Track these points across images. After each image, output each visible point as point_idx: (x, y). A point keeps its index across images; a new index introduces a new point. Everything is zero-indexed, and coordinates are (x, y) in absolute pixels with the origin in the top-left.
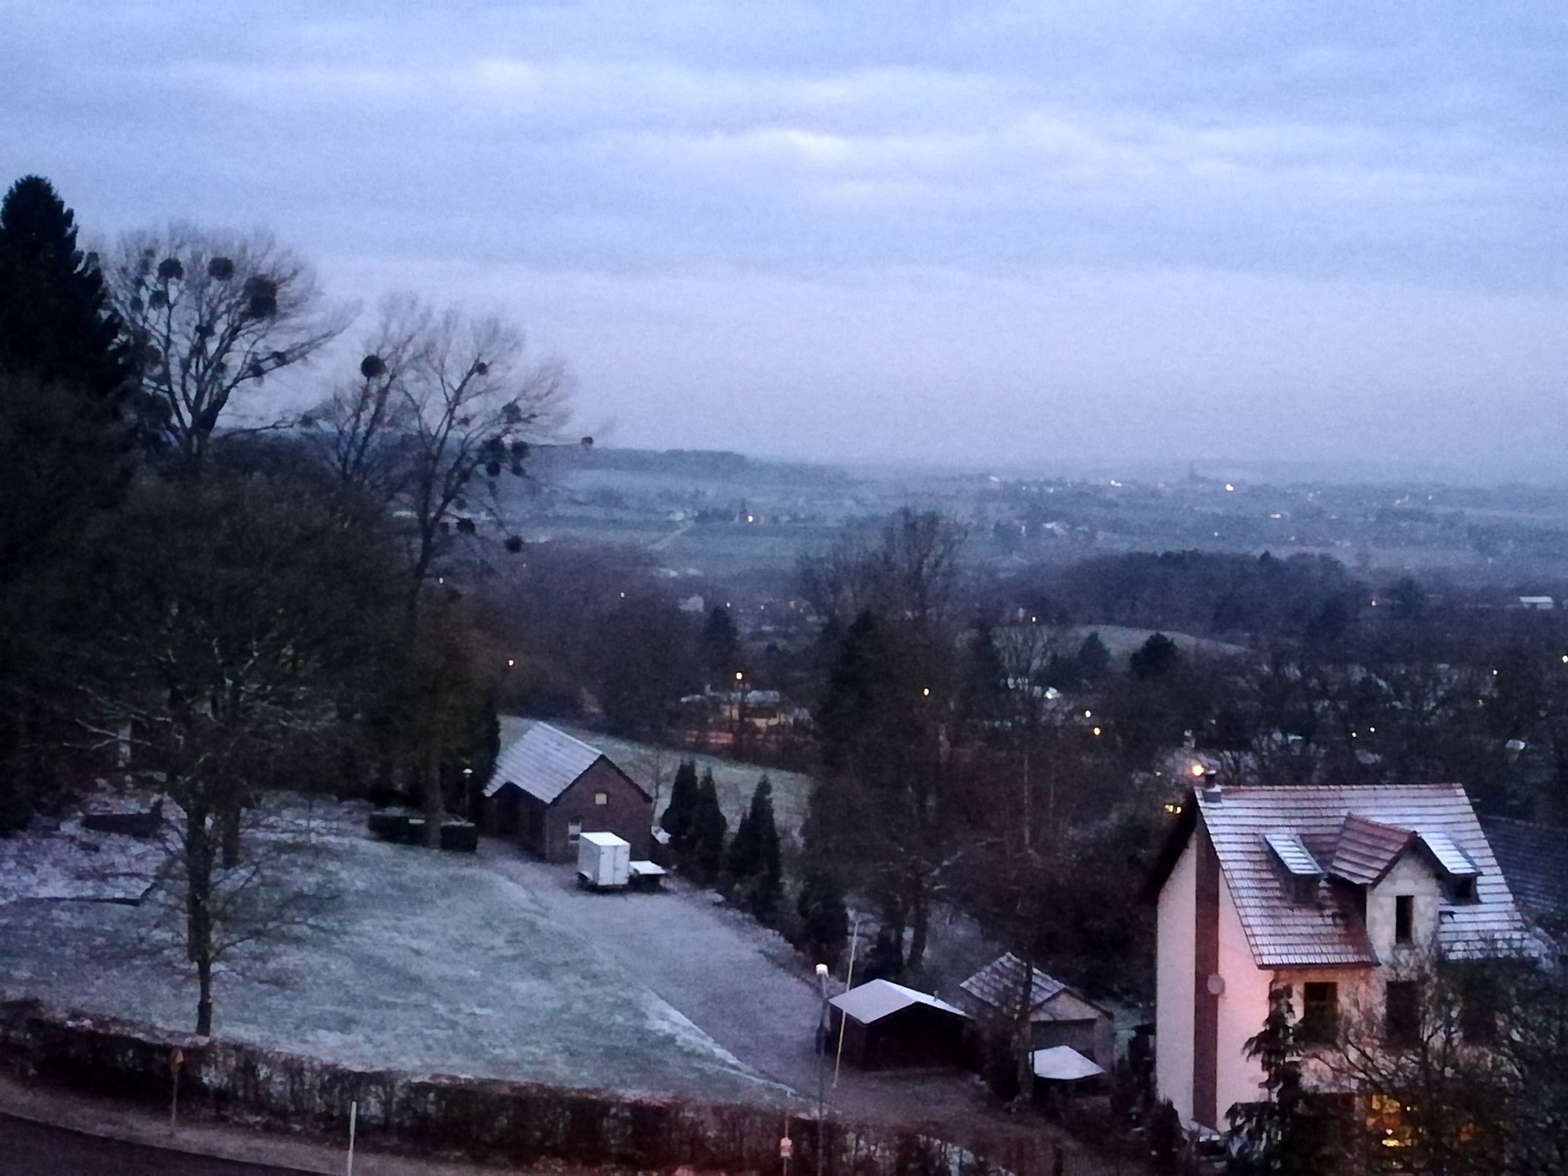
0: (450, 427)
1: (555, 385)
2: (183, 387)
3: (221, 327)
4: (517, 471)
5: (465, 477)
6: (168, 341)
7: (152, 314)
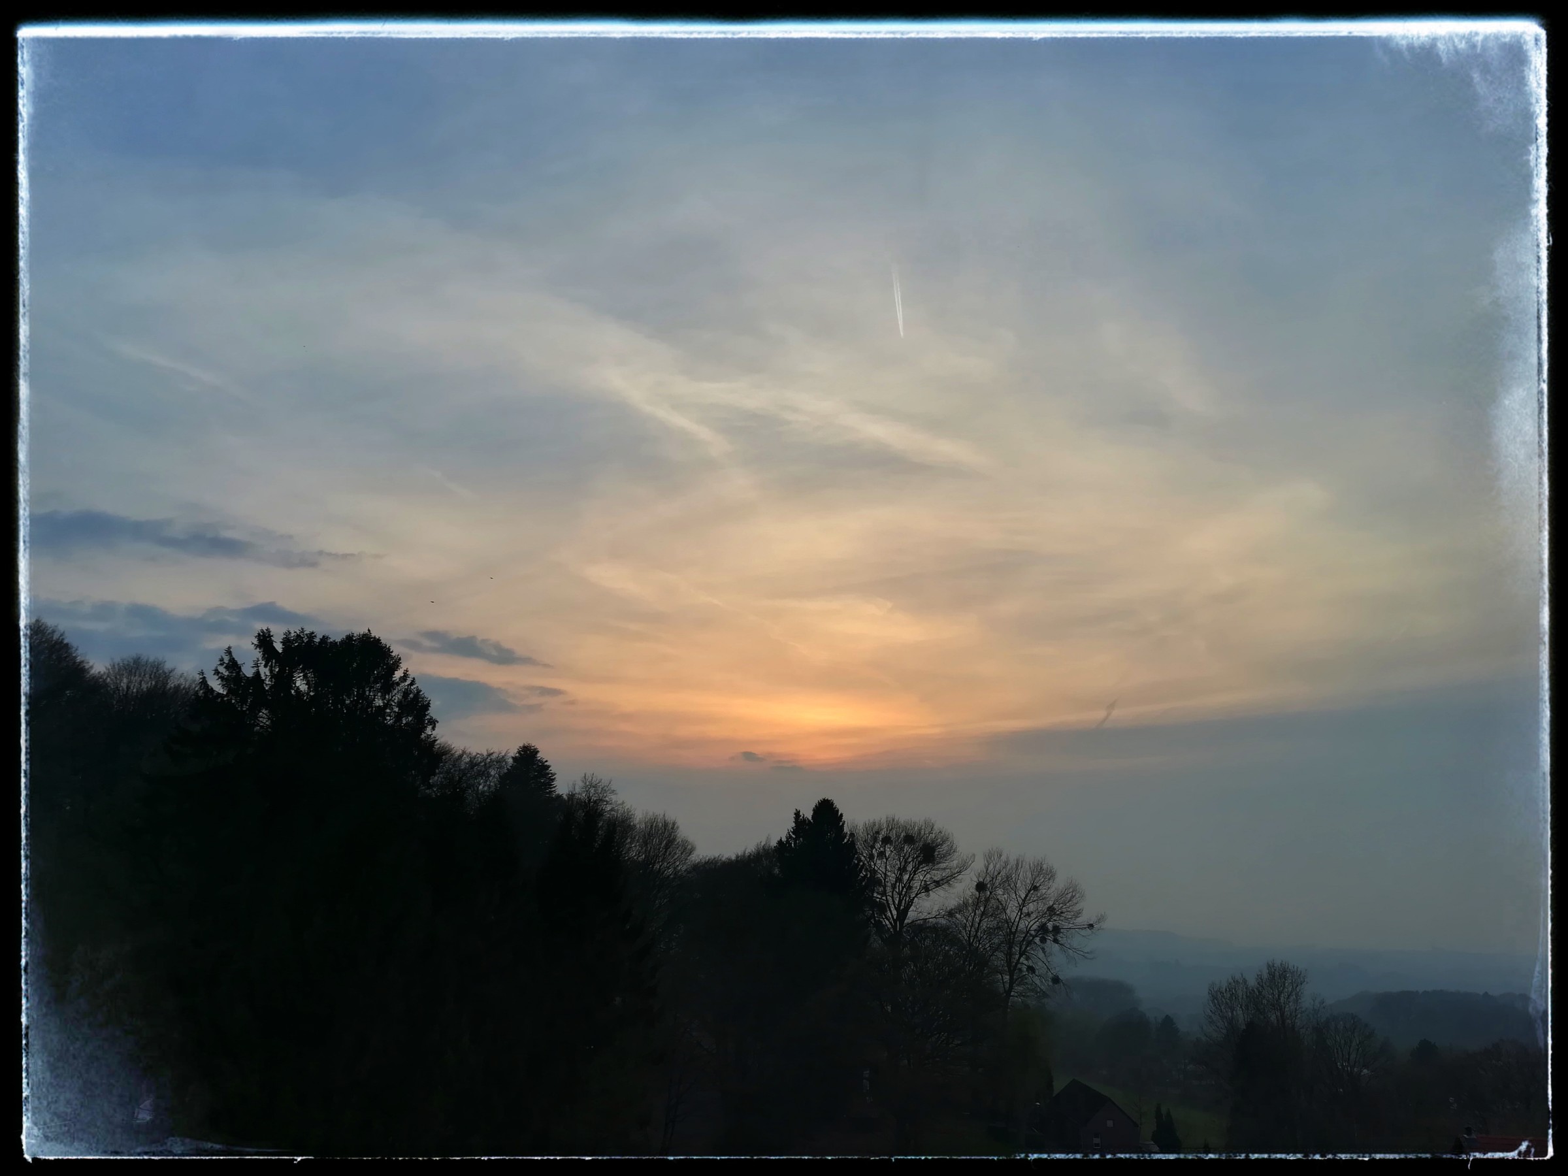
0: (1020, 918)
1: (1073, 897)
2: (892, 897)
3: (910, 868)
4: (1056, 941)
5: (1029, 943)
6: (885, 874)
7: (879, 862)
